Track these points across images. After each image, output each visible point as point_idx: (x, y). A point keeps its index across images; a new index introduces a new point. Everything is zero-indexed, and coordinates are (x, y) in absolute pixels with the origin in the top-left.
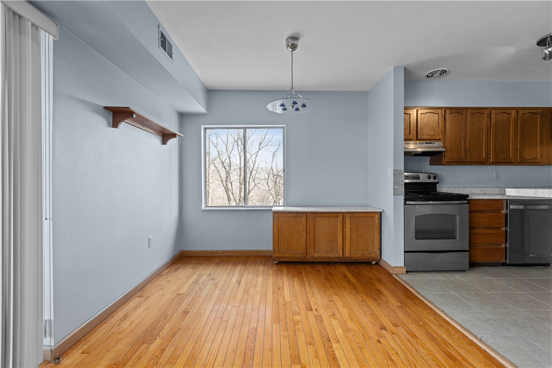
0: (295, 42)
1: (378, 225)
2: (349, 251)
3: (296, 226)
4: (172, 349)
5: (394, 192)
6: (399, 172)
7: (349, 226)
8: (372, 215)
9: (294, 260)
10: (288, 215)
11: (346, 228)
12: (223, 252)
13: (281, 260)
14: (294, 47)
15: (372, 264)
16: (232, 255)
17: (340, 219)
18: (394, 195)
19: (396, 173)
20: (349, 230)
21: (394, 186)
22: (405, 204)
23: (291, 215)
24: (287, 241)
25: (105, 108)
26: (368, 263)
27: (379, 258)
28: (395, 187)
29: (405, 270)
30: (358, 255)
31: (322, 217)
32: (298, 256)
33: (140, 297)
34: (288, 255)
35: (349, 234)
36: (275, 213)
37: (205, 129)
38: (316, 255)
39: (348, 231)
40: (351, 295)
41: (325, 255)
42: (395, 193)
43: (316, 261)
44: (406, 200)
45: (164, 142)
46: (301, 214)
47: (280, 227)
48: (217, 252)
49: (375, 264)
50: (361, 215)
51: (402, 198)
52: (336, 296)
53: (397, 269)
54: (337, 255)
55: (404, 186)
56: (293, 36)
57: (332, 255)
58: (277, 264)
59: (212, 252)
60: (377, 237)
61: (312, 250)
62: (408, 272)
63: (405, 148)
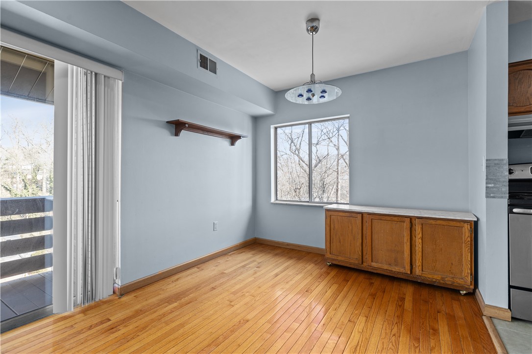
0: (314, 24)
1: (469, 239)
2: (420, 267)
3: (350, 227)
4: (177, 313)
5: (487, 193)
6: (496, 162)
7: (421, 235)
8: (458, 224)
9: (348, 265)
10: (341, 214)
11: (416, 237)
12: (288, 244)
13: (335, 262)
14: (314, 29)
15: (461, 294)
16: (296, 248)
18: (487, 197)
19: (491, 165)
20: (420, 241)
21: (487, 183)
22: (510, 212)
23: (344, 214)
24: (340, 242)
25: (167, 122)
26: (453, 291)
27: (472, 287)
28: (490, 185)
29: (509, 315)
30: (434, 276)
31: (381, 220)
32: (352, 261)
33: (198, 268)
34: (341, 259)
35: (421, 246)
36: (328, 210)
37: (276, 128)
38: (374, 264)
39: (418, 241)
40: (386, 323)
41: (386, 267)
42: (490, 194)
43: (375, 272)
44: (511, 206)
45: (232, 144)
46: (355, 214)
47: (332, 226)
48: (283, 243)
49: (465, 294)
50: (439, 222)
51: (505, 202)
52: (365, 318)
53: (493, 310)
54: (402, 270)
55: (507, 184)
56: (310, 18)
57: (396, 269)
58: (330, 265)
59: (278, 243)
60: (467, 256)
61: (367, 257)
62: (514, 319)
63: (510, 125)
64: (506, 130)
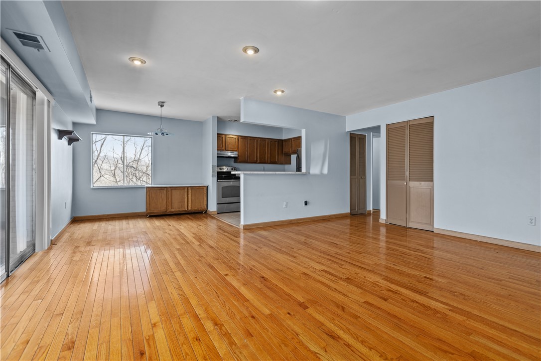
0: (163, 104)
1: (205, 193)
2: (191, 207)
3: (161, 195)
7: (191, 194)
8: (202, 188)
9: (159, 214)
10: (156, 189)
13: (151, 215)
14: (162, 106)
15: (203, 213)
17: (186, 190)
19: (213, 166)
22: (217, 181)
24: (155, 204)
25: (58, 130)
27: (207, 210)
28: (213, 174)
30: (195, 209)
31: (175, 189)
32: (162, 211)
34: (156, 211)
35: (191, 198)
36: (147, 188)
38: (173, 210)
39: (190, 196)
41: (177, 210)
42: (213, 176)
43: (173, 213)
44: (217, 179)
45: (69, 144)
46: (163, 188)
47: (151, 196)
50: (197, 188)
51: (216, 178)
54: (184, 209)
55: (217, 173)
56: (161, 101)
57: (181, 210)
58: (149, 217)
60: (205, 199)
61: (170, 208)
62: (218, 213)
63: (218, 154)
64: (216, 155)
